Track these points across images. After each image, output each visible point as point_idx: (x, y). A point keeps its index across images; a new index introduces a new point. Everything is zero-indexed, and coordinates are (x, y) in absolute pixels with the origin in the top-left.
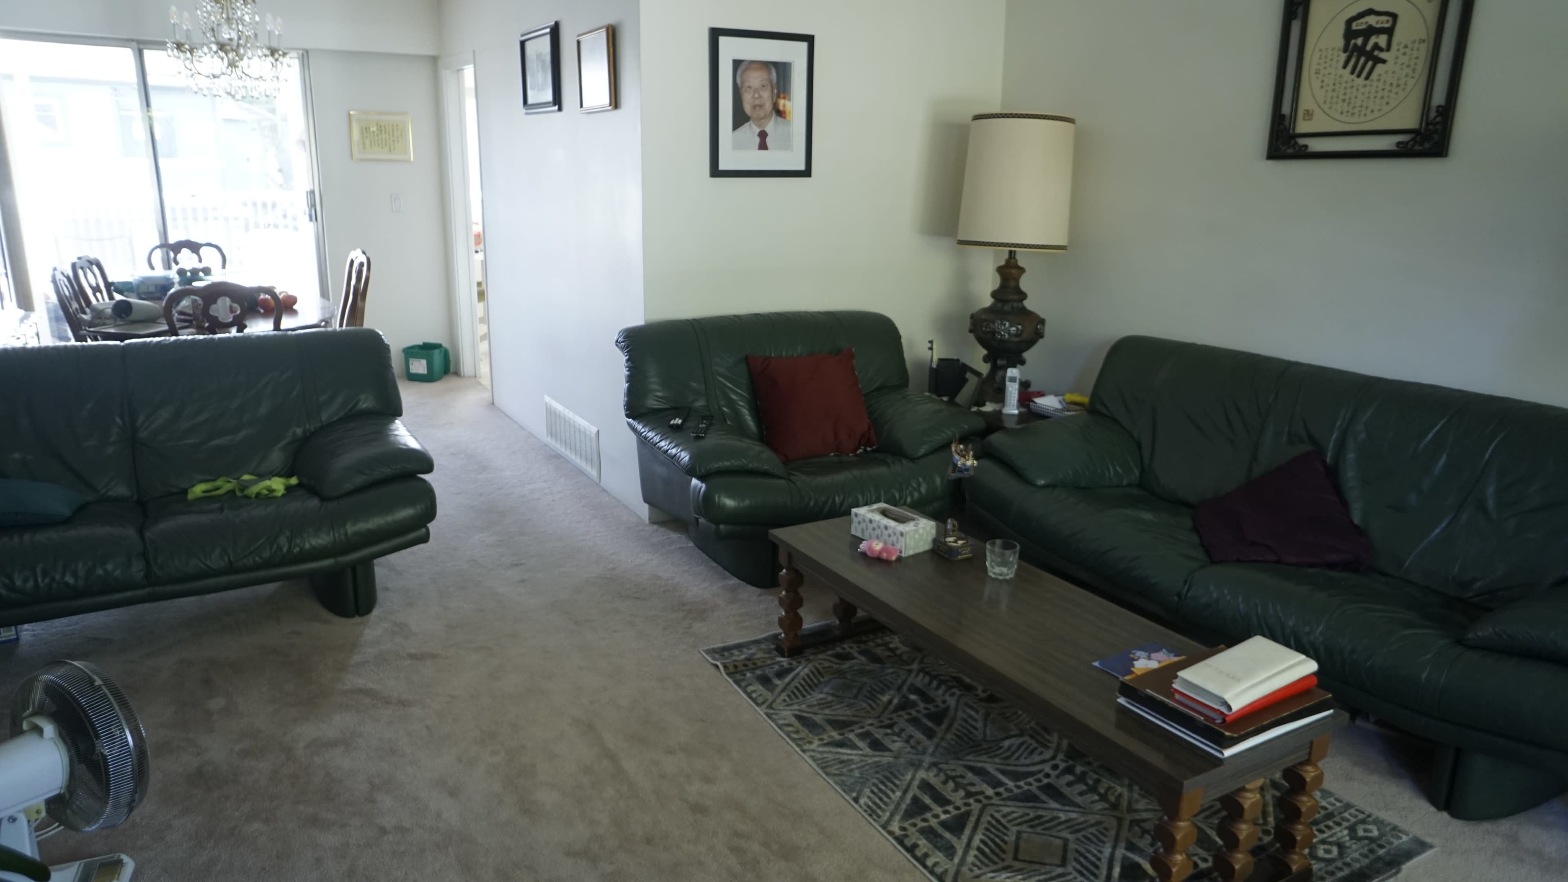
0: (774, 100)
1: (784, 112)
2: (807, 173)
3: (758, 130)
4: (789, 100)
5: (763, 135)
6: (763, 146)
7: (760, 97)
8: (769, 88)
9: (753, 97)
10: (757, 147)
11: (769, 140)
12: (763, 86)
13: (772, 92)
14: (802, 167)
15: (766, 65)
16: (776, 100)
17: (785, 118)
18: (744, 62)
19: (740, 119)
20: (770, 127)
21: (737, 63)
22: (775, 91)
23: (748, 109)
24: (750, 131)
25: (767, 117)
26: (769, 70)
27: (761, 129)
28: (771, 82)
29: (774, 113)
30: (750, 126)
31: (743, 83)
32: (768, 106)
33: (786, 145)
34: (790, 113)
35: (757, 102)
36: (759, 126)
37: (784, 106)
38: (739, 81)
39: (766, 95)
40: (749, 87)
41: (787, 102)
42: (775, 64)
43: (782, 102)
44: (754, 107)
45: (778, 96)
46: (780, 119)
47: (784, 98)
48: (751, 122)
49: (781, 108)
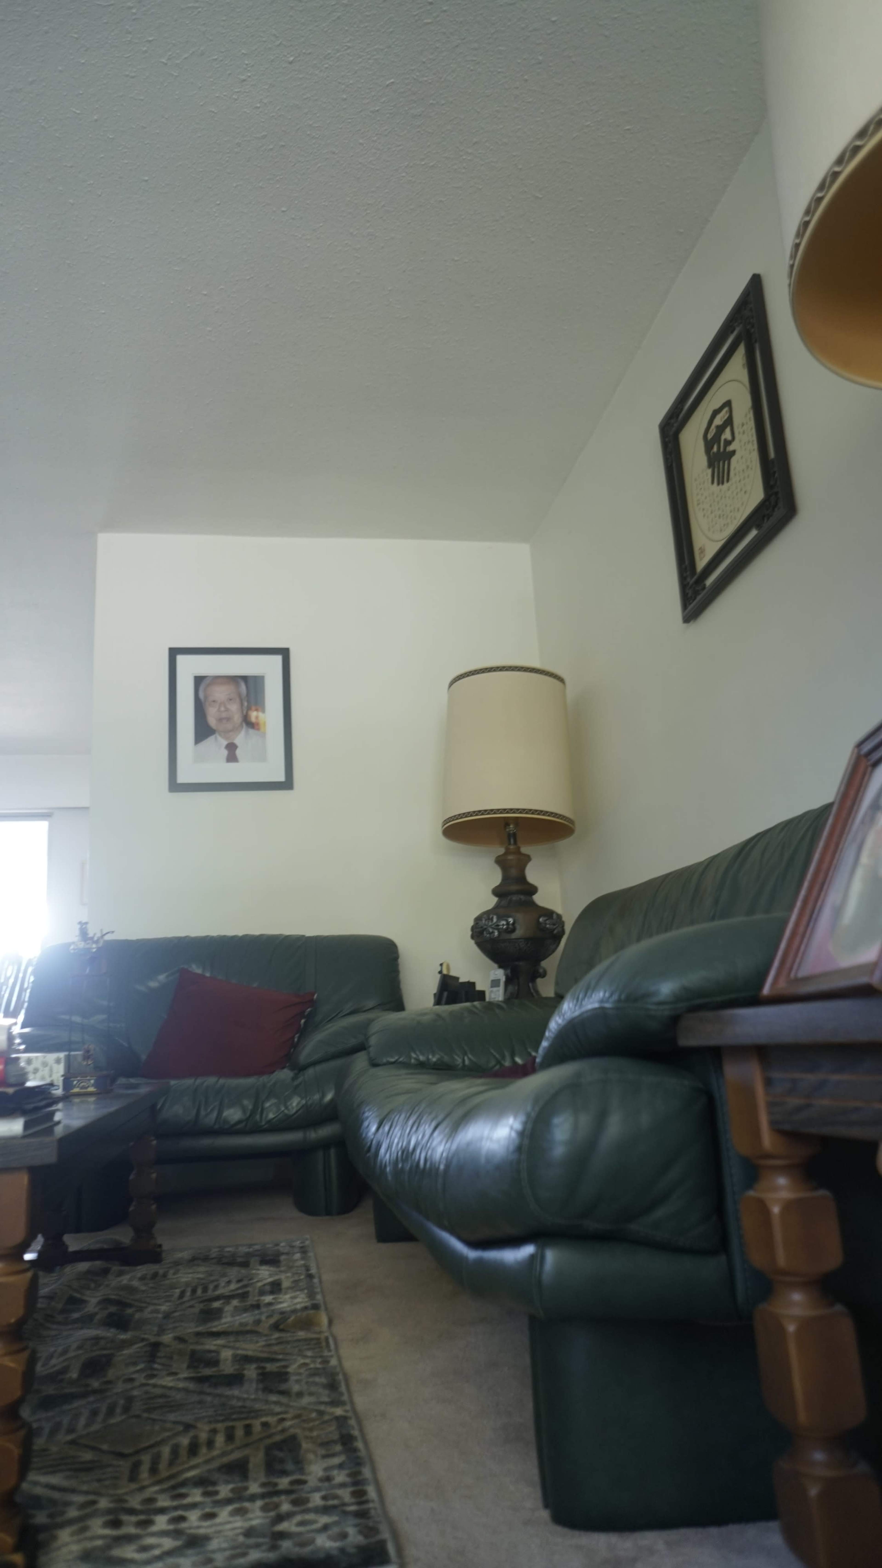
0: (245, 712)
1: (258, 724)
2: (287, 784)
3: (225, 743)
4: (263, 711)
5: (232, 748)
6: (232, 757)
7: (227, 710)
8: (238, 700)
9: (219, 710)
10: (225, 760)
11: (238, 752)
12: (231, 700)
13: (242, 705)
14: (281, 777)
15: (234, 680)
16: (247, 713)
17: (258, 729)
18: (208, 678)
19: (203, 731)
20: (240, 739)
21: (199, 680)
22: (246, 704)
23: (212, 721)
24: (216, 745)
25: (236, 730)
26: (237, 684)
27: (230, 741)
28: (240, 695)
29: (244, 725)
30: (216, 738)
31: (206, 697)
32: (237, 718)
33: (262, 757)
34: (265, 723)
35: (224, 715)
36: (226, 738)
37: (257, 717)
38: (201, 695)
39: (234, 708)
40: (214, 701)
41: (260, 714)
42: (245, 678)
43: (253, 715)
44: (220, 720)
45: (249, 708)
46: (251, 731)
47: (257, 710)
48: (217, 735)
49: (253, 719)
